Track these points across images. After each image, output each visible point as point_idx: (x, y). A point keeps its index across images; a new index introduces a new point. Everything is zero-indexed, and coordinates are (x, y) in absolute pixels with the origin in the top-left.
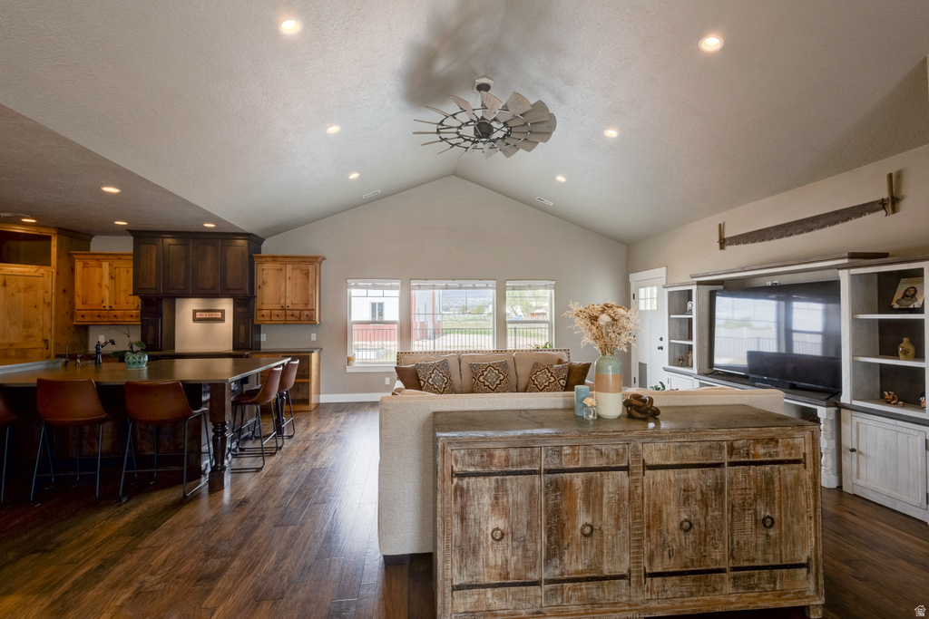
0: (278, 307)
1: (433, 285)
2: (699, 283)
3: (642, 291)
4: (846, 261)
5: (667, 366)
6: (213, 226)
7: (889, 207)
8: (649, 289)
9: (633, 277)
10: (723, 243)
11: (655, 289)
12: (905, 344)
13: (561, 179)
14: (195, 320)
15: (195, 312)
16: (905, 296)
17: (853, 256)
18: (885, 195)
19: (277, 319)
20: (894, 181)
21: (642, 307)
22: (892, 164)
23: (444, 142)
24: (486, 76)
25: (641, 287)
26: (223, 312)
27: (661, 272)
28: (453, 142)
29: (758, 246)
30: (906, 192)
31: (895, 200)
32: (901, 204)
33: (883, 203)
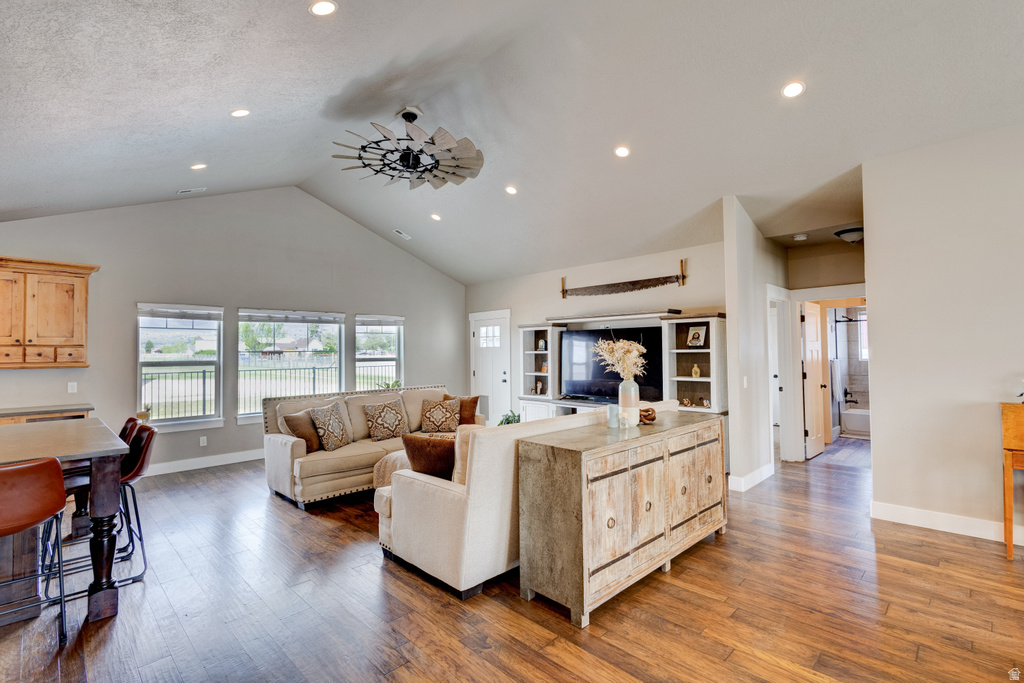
0: (9, 341)
1: (269, 317)
2: (554, 325)
3: (483, 330)
4: (666, 314)
5: (522, 395)
7: (681, 281)
8: (490, 328)
9: (472, 317)
10: (565, 292)
11: (497, 329)
12: (696, 369)
13: (436, 217)
16: (693, 338)
17: (670, 311)
18: (678, 272)
20: (683, 264)
21: (483, 344)
22: (682, 254)
23: (368, 168)
24: (417, 107)
25: (483, 326)
27: (506, 313)
28: (378, 168)
29: (594, 298)
30: (690, 273)
31: (684, 277)
32: (687, 280)
33: (677, 278)
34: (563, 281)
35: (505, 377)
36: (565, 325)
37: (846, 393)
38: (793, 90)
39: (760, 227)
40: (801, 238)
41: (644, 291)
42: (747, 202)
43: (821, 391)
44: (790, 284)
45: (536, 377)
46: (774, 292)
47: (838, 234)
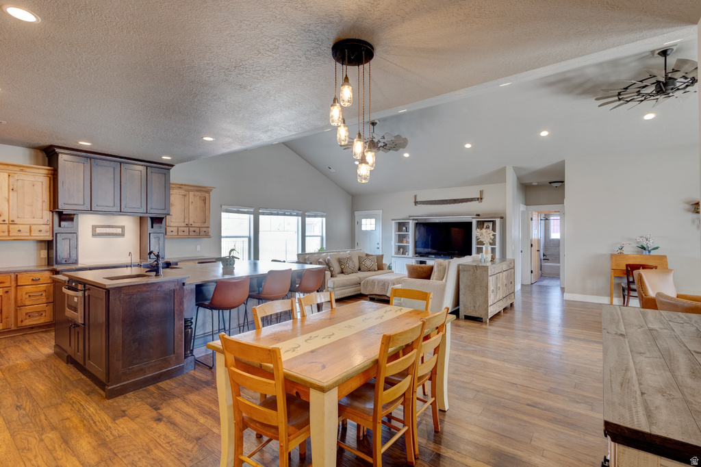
0: (184, 225)
2: (413, 219)
3: (364, 221)
4: (475, 216)
5: (394, 254)
6: (169, 158)
8: (369, 220)
9: (357, 213)
10: (416, 203)
11: (373, 220)
14: (95, 235)
15: (94, 227)
18: (479, 196)
19: (183, 234)
20: (481, 192)
21: (364, 228)
22: (481, 188)
25: (363, 218)
26: (123, 228)
27: (380, 212)
30: (484, 196)
31: (481, 199)
32: (483, 200)
33: (478, 199)
34: (415, 196)
35: (378, 246)
36: (417, 220)
37: (544, 255)
38: (544, 134)
39: (519, 179)
40: (536, 184)
41: (461, 204)
42: (516, 169)
43: (537, 252)
44: (527, 203)
45: (399, 246)
46: (522, 207)
47: (550, 183)
